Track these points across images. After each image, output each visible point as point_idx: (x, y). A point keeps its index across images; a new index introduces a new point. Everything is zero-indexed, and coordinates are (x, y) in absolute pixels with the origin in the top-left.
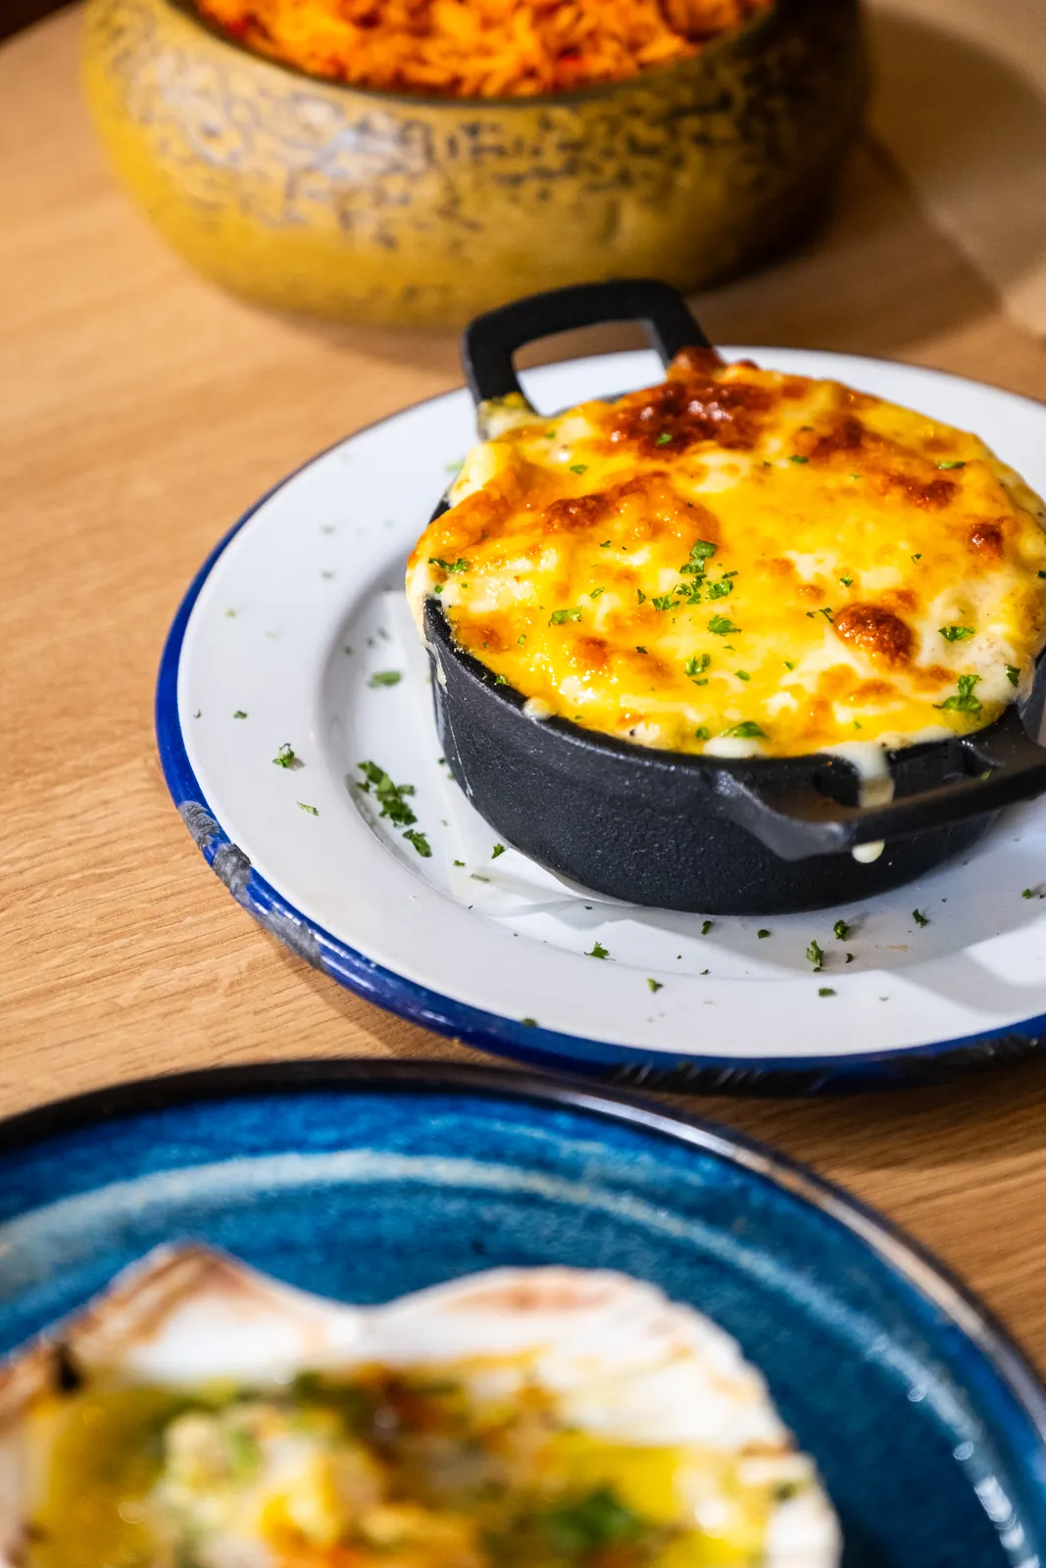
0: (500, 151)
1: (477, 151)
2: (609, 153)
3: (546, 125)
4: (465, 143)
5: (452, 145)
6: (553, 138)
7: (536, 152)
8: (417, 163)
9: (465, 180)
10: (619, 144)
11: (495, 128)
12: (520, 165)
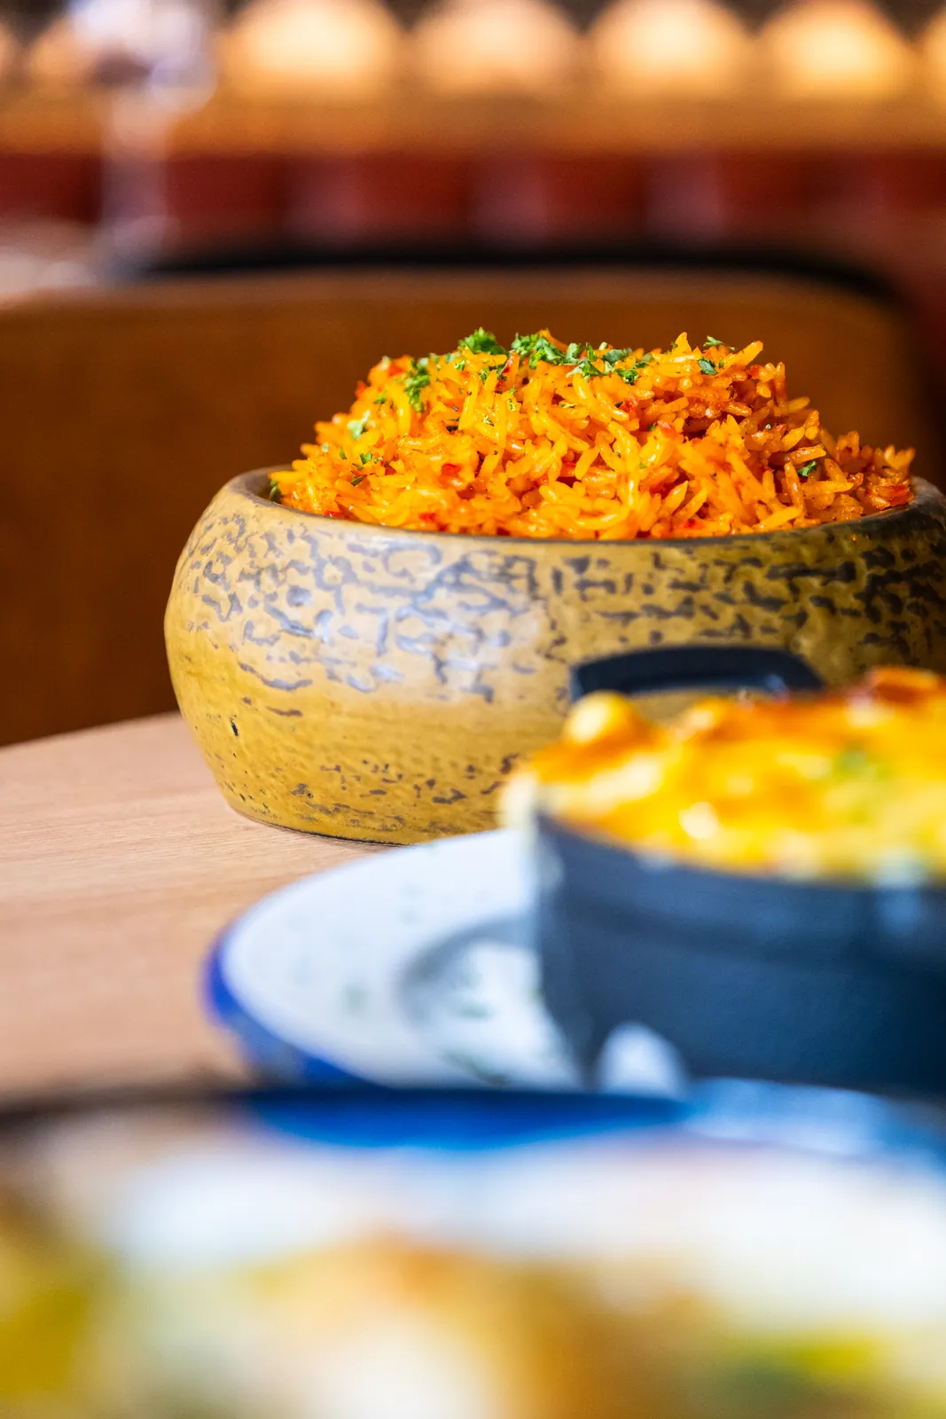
0: (610, 586)
1: (583, 585)
2: (726, 598)
3: (658, 563)
4: (571, 576)
5: (557, 577)
6: (666, 577)
7: (648, 590)
8: (520, 599)
9: (570, 615)
10: (738, 591)
11: (603, 563)
12: (631, 602)
